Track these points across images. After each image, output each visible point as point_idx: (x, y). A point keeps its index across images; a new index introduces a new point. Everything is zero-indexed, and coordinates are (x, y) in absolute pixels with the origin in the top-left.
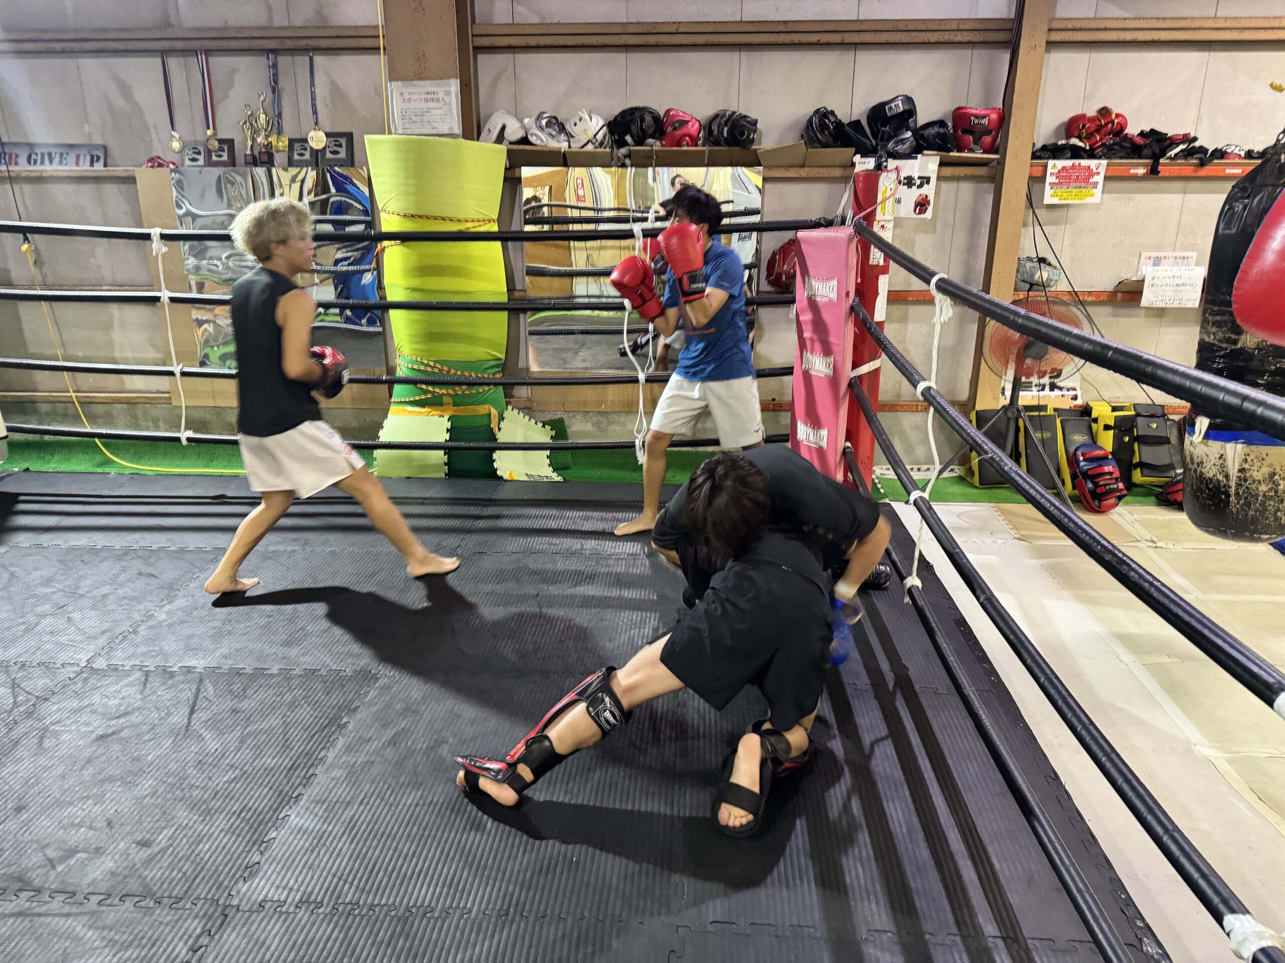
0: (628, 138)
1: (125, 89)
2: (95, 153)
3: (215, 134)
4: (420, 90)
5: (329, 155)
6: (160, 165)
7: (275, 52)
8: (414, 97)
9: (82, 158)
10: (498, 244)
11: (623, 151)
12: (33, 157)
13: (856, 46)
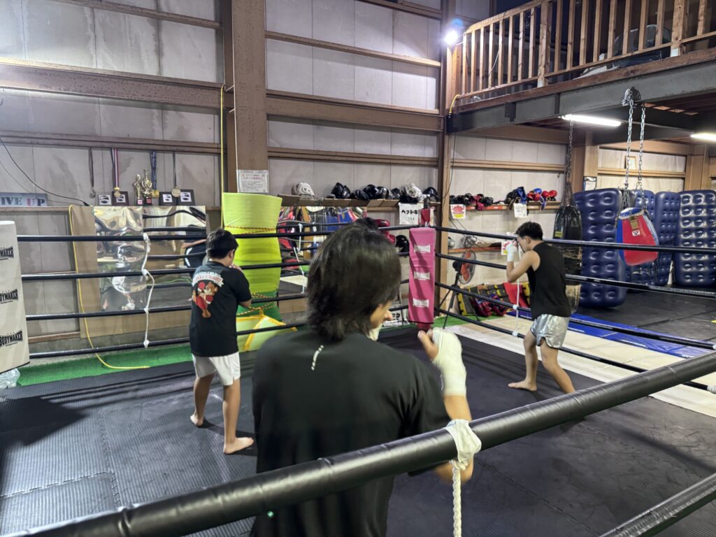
1: (62, 164)
2: (41, 198)
4: (251, 174)
5: (182, 200)
7: (156, 151)
8: (248, 177)
9: (32, 201)
10: (277, 239)
13: (390, 164)
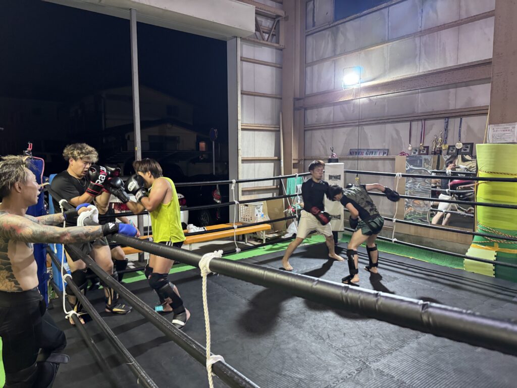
1: (397, 132)
3: (423, 145)
4: (501, 127)
5: (463, 151)
6: (404, 155)
7: (448, 118)
8: (498, 130)
9: (381, 153)
12: (368, 153)
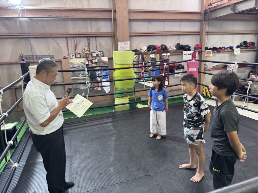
0: (151, 50)
1: (58, 44)
2: (52, 57)
3: (77, 52)
4: (123, 43)
5: (99, 55)
6: (66, 58)
7: (89, 37)
8: (122, 44)
10: (133, 69)
11: (151, 52)
12: (37, 58)
13: (180, 35)
